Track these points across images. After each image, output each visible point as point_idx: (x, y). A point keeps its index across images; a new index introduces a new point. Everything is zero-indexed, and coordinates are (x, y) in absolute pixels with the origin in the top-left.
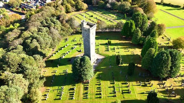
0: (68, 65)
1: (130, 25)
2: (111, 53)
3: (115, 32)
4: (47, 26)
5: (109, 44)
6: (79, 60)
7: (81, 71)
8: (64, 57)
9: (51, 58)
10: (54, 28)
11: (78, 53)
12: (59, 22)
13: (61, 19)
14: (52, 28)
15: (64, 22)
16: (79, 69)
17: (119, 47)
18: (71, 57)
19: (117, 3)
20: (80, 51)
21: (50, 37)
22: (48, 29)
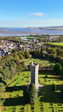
0: (20, 91)
1: (58, 66)
2: (48, 83)
3: (49, 70)
4: (9, 66)
5: (46, 77)
6: (28, 86)
7: (29, 94)
8: (17, 85)
9: (9, 86)
10: (13, 67)
11: (26, 82)
12: (16, 64)
13: (17, 62)
14: (11, 67)
15: (19, 64)
16: (28, 93)
17: (53, 79)
18: (22, 85)
19: (48, 54)
20: (28, 82)
21: (10, 72)
22: (9, 67)
